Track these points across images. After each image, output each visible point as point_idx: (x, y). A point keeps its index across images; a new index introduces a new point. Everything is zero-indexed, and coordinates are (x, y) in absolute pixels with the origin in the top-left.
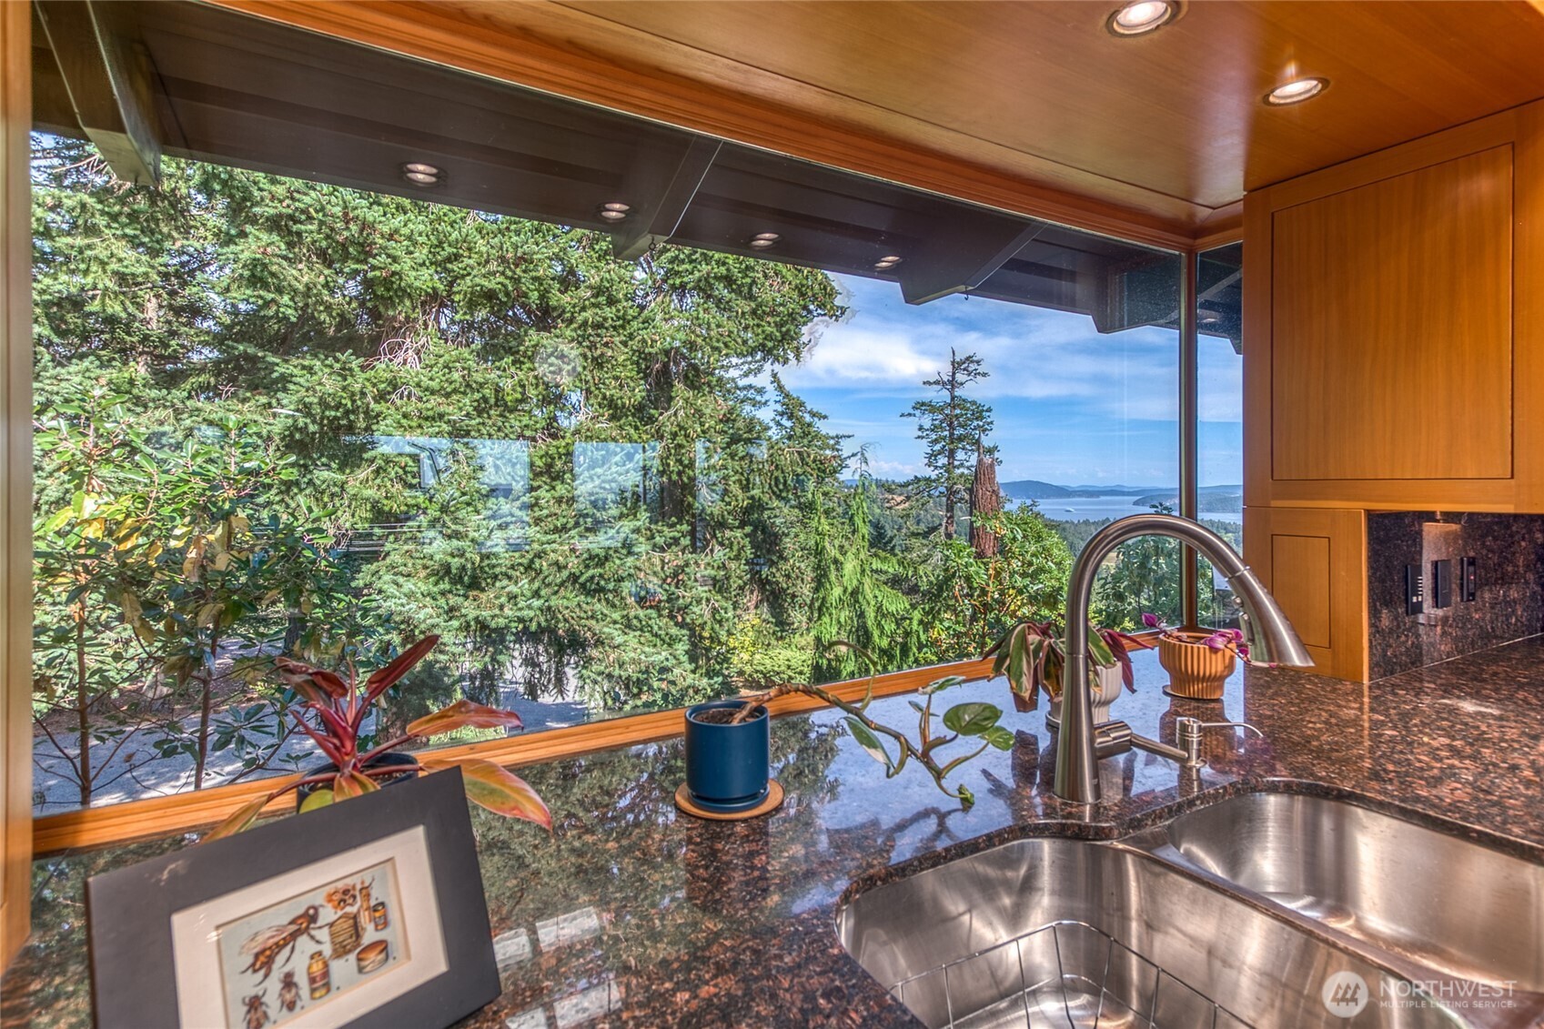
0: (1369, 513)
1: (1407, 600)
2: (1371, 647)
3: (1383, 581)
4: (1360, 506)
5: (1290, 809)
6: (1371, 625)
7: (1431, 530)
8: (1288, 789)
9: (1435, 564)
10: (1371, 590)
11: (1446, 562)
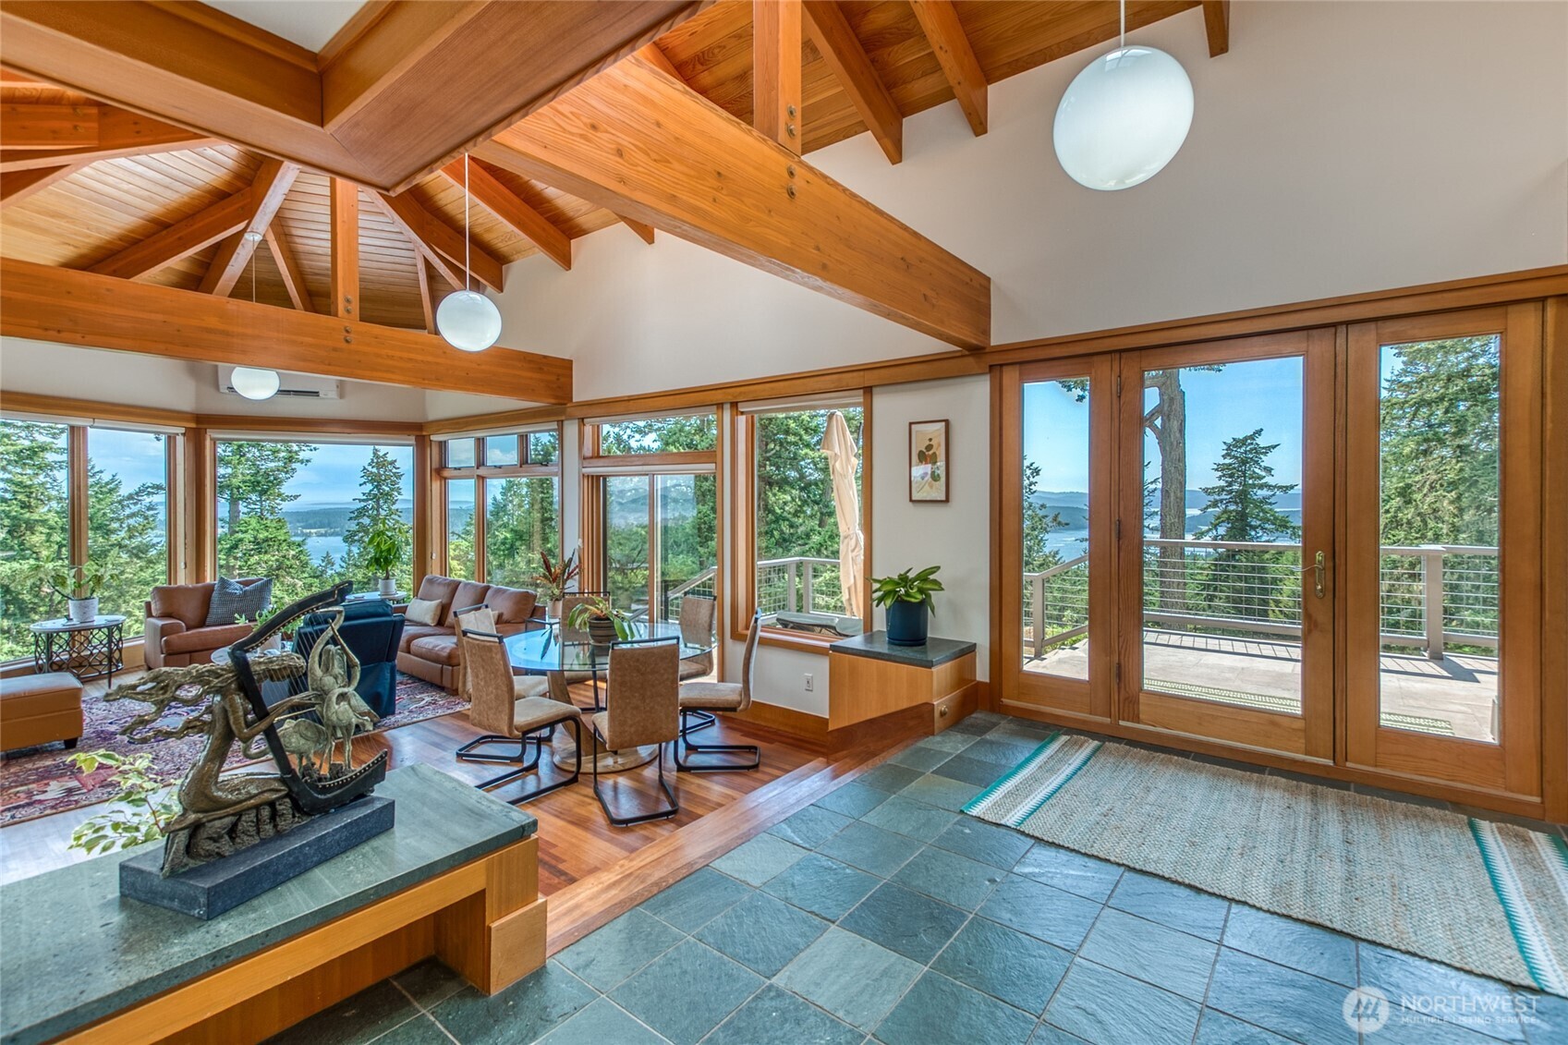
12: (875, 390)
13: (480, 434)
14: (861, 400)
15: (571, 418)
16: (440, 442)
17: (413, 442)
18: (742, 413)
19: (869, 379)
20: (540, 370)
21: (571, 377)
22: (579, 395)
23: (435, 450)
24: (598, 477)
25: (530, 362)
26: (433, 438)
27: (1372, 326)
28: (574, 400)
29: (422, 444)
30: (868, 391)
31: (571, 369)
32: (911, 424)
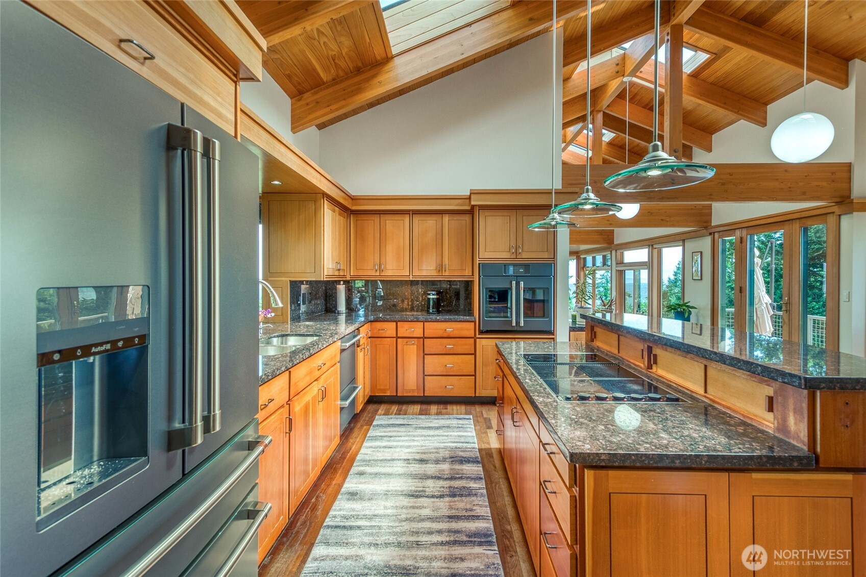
0: (290, 281)
1: (297, 303)
2: (290, 314)
3: (292, 298)
4: (288, 279)
5: (278, 340)
6: (291, 308)
7: (303, 287)
8: (278, 336)
9: (303, 294)
10: (290, 300)
11: (305, 294)
12: (686, 241)
13: (594, 255)
14: (681, 244)
15: (613, 250)
16: (584, 258)
17: (575, 258)
18: (655, 248)
19: (683, 237)
20: (601, 234)
21: (613, 235)
22: (616, 242)
23: (582, 261)
24: (622, 270)
25: (597, 232)
26: (581, 256)
27: (798, 220)
28: (615, 243)
29: (578, 259)
30: (684, 241)
31: (613, 232)
32: (693, 253)
